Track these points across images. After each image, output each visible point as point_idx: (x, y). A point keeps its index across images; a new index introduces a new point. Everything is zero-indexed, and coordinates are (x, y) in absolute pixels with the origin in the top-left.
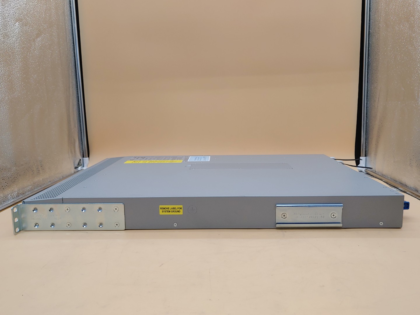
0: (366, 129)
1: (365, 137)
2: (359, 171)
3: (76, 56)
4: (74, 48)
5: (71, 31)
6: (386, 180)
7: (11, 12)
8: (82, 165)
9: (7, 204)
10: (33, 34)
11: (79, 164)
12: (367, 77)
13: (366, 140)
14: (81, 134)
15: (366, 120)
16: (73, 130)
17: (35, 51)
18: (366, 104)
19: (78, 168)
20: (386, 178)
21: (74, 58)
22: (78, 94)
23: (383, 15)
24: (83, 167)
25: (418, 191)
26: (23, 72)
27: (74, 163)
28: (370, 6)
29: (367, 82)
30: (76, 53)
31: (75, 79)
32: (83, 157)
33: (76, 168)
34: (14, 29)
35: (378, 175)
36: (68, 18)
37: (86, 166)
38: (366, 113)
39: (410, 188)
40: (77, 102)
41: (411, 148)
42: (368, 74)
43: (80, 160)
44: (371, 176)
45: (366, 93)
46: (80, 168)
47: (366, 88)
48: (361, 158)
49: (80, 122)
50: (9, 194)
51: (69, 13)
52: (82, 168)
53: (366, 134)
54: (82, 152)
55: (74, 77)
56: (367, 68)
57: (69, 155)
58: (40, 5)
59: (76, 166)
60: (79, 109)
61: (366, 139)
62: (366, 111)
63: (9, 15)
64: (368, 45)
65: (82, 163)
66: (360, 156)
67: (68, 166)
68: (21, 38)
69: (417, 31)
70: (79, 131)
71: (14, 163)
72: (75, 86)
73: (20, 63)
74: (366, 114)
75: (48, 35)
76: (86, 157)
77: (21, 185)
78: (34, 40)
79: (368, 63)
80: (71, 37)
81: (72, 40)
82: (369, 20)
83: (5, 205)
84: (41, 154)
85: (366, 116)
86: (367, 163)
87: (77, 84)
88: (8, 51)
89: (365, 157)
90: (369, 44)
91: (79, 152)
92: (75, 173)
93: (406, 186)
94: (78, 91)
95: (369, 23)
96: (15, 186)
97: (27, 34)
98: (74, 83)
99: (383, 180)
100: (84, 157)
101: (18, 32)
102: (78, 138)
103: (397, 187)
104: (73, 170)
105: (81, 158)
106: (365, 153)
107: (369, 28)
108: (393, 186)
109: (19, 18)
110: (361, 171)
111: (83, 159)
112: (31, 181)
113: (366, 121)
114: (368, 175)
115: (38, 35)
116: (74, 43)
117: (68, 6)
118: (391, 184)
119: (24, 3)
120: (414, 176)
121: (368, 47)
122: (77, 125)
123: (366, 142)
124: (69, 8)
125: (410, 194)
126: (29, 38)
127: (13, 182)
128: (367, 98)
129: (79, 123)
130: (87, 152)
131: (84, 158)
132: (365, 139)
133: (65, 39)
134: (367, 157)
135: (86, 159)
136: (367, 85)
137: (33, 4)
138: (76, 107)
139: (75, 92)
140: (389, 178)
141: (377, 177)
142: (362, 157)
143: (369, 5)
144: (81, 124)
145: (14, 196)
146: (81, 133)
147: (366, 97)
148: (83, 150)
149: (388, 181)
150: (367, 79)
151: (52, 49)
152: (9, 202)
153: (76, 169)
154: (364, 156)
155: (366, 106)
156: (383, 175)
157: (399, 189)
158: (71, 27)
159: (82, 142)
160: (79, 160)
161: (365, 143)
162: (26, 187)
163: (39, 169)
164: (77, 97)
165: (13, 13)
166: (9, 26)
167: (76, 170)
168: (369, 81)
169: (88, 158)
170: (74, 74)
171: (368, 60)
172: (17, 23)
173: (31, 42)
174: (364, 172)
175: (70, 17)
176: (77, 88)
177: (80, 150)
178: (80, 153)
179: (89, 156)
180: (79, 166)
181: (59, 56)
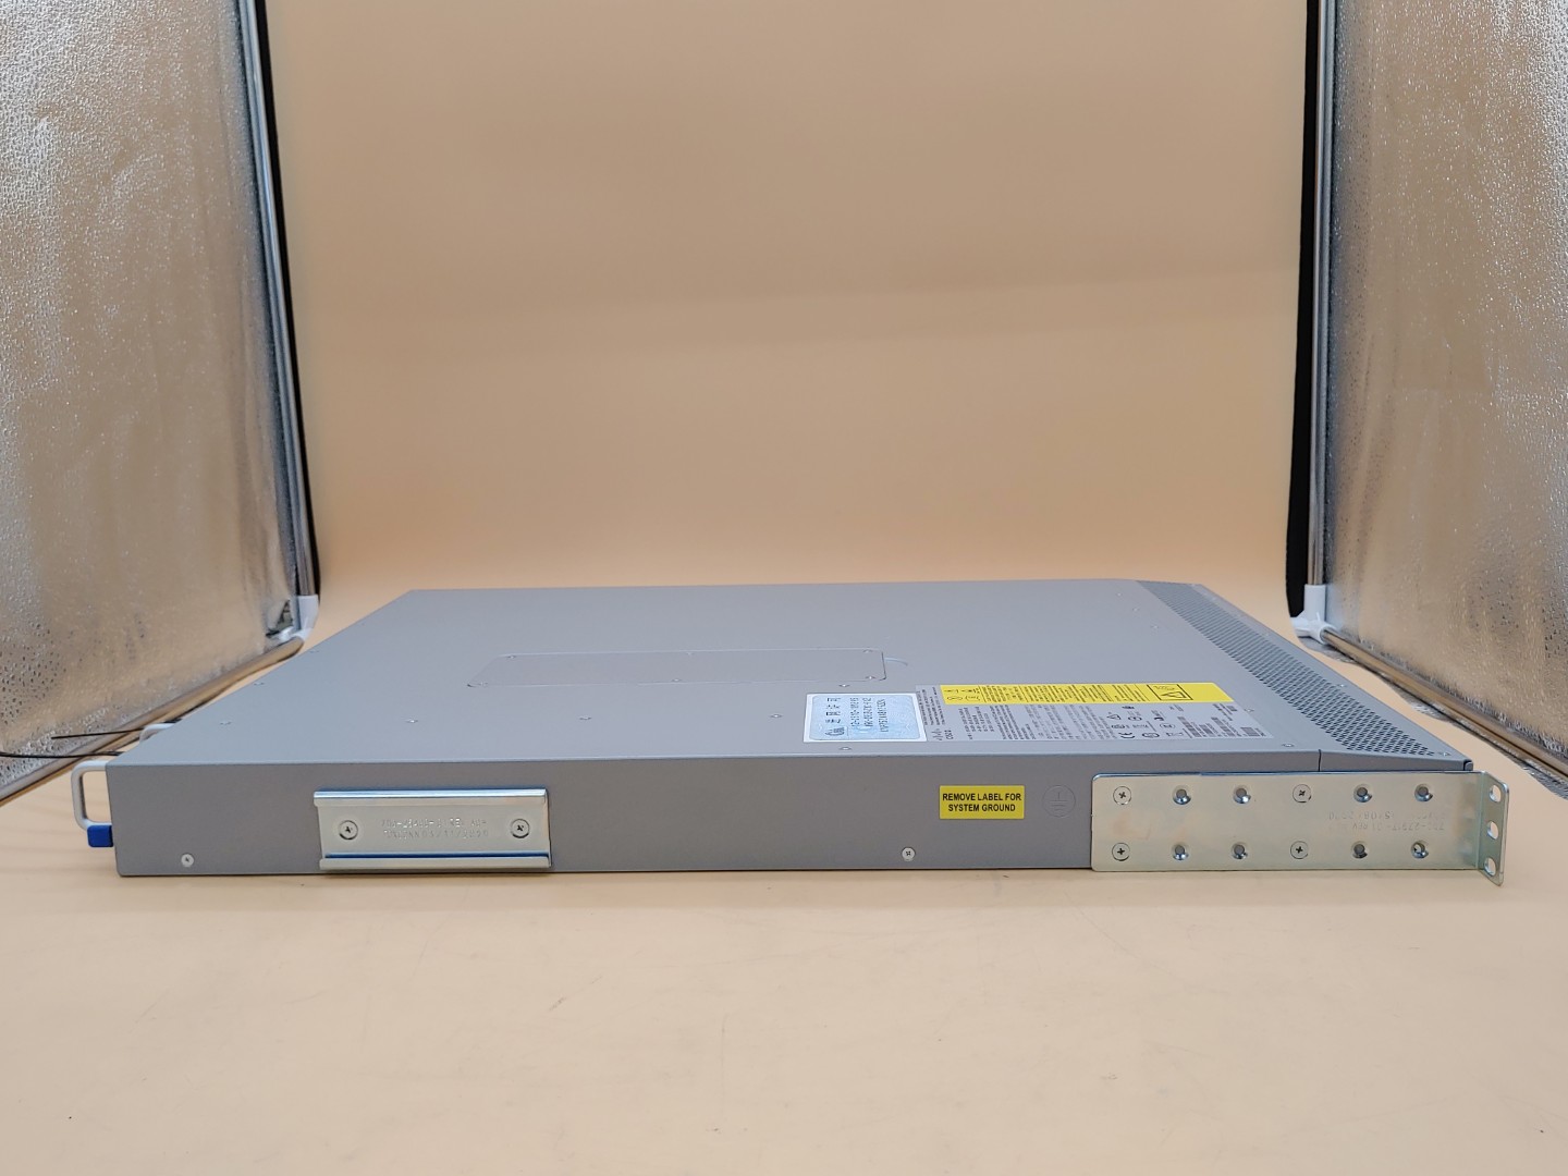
0: (1326, 481)
1: (1322, 512)
2: (1300, 637)
3: (264, 225)
4: (257, 195)
5: (244, 136)
6: (1392, 674)
7: (20, 84)
8: (294, 623)
9: (21, 778)
10: (103, 156)
11: (282, 619)
12: (1330, 291)
13: (1325, 522)
14: (290, 511)
15: (1327, 450)
16: (258, 499)
17: (113, 218)
18: (1324, 393)
19: (277, 636)
20: (1392, 667)
21: (257, 232)
22: (275, 363)
23: (1380, 67)
24: (299, 628)
25: (1496, 717)
26: (68, 299)
27: (265, 616)
28: (1335, 33)
29: (1330, 311)
30: (263, 215)
31: (261, 310)
32: (298, 593)
33: (272, 633)
34: (32, 145)
35: (1365, 652)
36: (232, 89)
37: (307, 627)
38: (1327, 424)
39: (1471, 705)
40: (272, 392)
41: (1473, 562)
42: (1330, 282)
43: (287, 604)
44: (1343, 658)
45: (1325, 351)
46: (285, 635)
47: (1325, 334)
48: (1308, 588)
49: (285, 465)
50: (28, 740)
51: (234, 70)
52: (293, 632)
53: (1326, 502)
54: (294, 575)
55: (260, 302)
56: (1326, 261)
57: (245, 589)
58: (126, 48)
59: (272, 626)
60: (281, 419)
61: (1325, 518)
62: (1327, 418)
63: (10, 97)
64: (1332, 175)
65: (293, 616)
66: (1307, 582)
67: (241, 630)
68: (58, 176)
69: (1492, 137)
70: (283, 499)
71: (42, 628)
72: (262, 339)
73: (56, 266)
74: (1327, 429)
75: (159, 157)
76: (309, 594)
77: (69, 708)
78: (107, 178)
79: (1331, 242)
80: (246, 159)
81: (249, 167)
82: (1334, 85)
83: (13, 782)
84: (140, 592)
85: (1327, 436)
86: (1330, 606)
87: (271, 326)
88: (13, 225)
89: (1323, 587)
90: (1335, 173)
91: (283, 576)
92: (267, 651)
93: (1458, 695)
94: (274, 355)
95: (1334, 97)
96: (49, 711)
97: (82, 158)
98: (261, 323)
99: (1383, 674)
100: (302, 592)
101: (46, 156)
102: (275, 524)
103: (1427, 700)
104: (260, 643)
105: (289, 596)
106: (1324, 569)
107: (1334, 112)
108: (1414, 693)
109: (51, 104)
110: (1309, 637)
111: (297, 602)
112: (106, 690)
113: (1327, 455)
114: (1331, 652)
115: (121, 161)
116: (255, 180)
117: (233, 43)
118: (1407, 688)
119: (67, 48)
120: (1484, 664)
121: (1332, 184)
122: (271, 479)
123: (1325, 531)
124: (235, 52)
125: (1472, 727)
126: (90, 172)
127: (40, 696)
128: (1328, 372)
129: (280, 469)
130: (310, 575)
131: (301, 598)
132: (1322, 520)
133: (223, 166)
134: (1331, 587)
135: (309, 601)
136: (1329, 321)
137: (101, 46)
138: (267, 413)
139: (264, 358)
140: (1404, 667)
141: (1362, 661)
142: (1313, 584)
143: (1332, 27)
144: (287, 474)
145: (45, 747)
146: (290, 505)
147: (1324, 367)
148: (297, 569)
149: (1400, 678)
150: (1330, 299)
151: (176, 207)
152: (28, 771)
153: (273, 637)
154: (1321, 581)
155: (1324, 400)
156: (1383, 656)
157: (1433, 707)
158: (244, 119)
159: (293, 539)
160: (282, 604)
161: (1322, 533)
162: (88, 713)
163: (133, 645)
164: (270, 376)
165: (26, 88)
166: (15, 135)
167: (271, 643)
168: (1334, 309)
169: (315, 597)
170: (258, 291)
171: (1331, 232)
172: (43, 124)
173: (94, 188)
174: (1319, 640)
175: (240, 85)
176: (272, 341)
177: (285, 568)
178: (288, 577)
179: (317, 591)
180: (283, 629)
181: (202, 232)
